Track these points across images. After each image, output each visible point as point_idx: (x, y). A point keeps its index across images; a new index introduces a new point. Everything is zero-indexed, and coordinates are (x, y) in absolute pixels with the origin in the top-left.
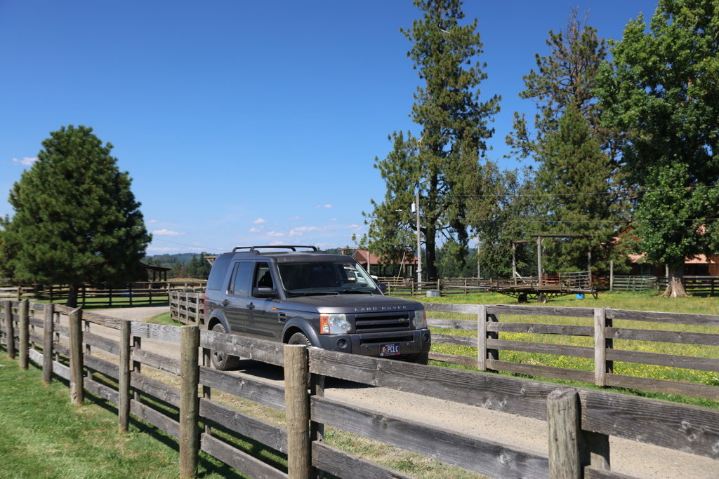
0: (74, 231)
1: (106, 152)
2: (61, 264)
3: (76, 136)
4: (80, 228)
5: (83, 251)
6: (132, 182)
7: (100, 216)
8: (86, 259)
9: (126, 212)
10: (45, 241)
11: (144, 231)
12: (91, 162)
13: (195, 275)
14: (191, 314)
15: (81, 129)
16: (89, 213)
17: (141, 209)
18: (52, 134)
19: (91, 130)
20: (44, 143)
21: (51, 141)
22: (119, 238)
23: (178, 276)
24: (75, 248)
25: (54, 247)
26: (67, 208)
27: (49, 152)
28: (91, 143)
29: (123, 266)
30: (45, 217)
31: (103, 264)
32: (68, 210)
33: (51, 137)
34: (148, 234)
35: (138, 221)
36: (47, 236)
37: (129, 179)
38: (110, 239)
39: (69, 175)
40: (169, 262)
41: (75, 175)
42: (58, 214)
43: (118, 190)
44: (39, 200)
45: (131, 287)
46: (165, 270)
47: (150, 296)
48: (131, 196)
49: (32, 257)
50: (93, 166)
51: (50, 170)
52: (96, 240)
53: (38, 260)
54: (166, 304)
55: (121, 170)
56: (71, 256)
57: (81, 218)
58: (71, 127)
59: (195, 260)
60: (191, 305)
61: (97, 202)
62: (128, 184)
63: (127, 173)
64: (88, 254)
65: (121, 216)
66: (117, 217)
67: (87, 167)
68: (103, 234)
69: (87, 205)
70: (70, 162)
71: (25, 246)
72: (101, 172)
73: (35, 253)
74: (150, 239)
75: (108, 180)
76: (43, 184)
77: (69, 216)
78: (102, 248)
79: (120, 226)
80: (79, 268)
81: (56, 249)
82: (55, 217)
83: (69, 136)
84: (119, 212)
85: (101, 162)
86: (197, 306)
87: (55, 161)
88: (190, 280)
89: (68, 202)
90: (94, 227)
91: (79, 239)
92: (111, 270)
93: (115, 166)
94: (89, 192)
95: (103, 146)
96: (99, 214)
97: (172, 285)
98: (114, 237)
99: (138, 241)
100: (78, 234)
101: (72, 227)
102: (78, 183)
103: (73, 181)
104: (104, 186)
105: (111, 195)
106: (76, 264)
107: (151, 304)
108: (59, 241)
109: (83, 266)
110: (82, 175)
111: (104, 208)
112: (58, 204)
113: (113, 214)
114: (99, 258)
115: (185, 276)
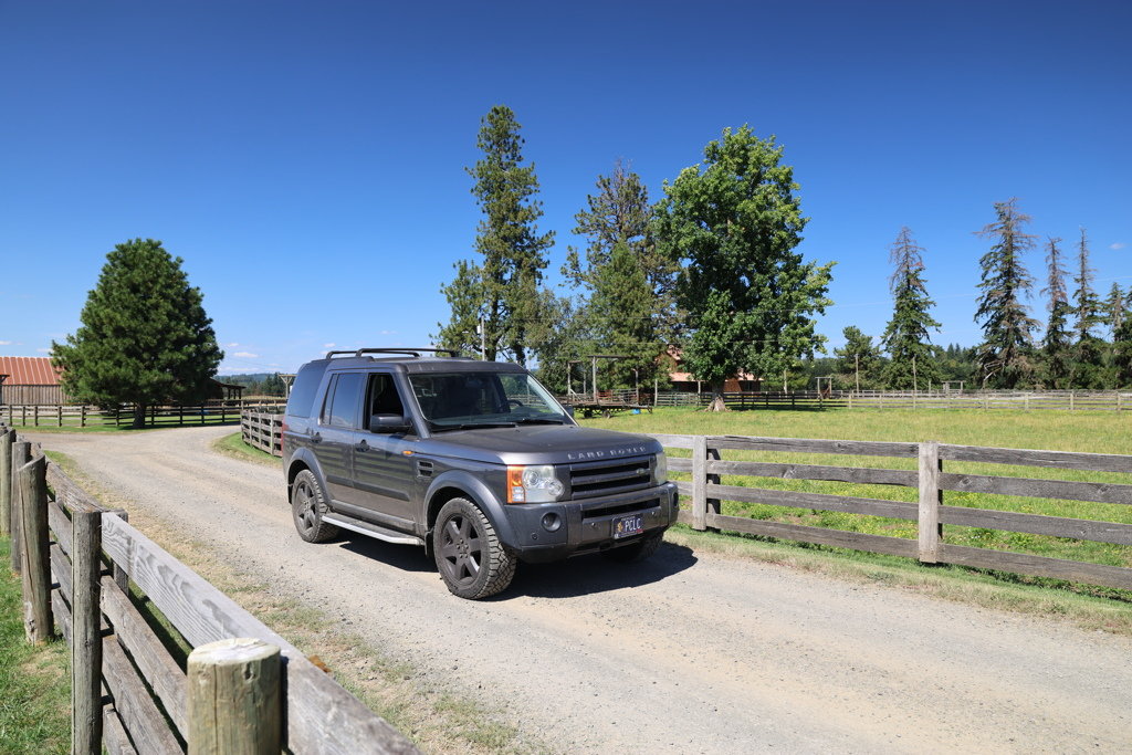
0: (140, 347)
1: (175, 266)
2: (126, 382)
3: (144, 249)
4: (146, 344)
5: (149, 368)
6: (203, 298)
7: (168, 332)
8: (154, 376)
9: (197, 328)
10: (108, 358)
11: (216, 348)
12: (159, 276)
13: (270, 393)
14: (265, 437)
15: (150, 242)
16: (156, 329)
17: (213, 326)
18: (117, 247)
19: (160, 244)
20: (109, 256)
21: (116, 254)
22: (189, 355)
23: (254, 393)
24: (141, 365)
25: (118, 364)
26: (133, 324)
27: (114, 265)
28: (159, 257)
29: (193, 384)
30: (109, 333)
31: (172, 382)
32: (133, 325)
33: (115, 250)
34: (220, 351)
35: (209, 337)
36: (111, 353)
37: (200, 294)
38: (179, 356)
39: (134, 289)
40: (245, 381)
41: (142, 289)
42: (123, 329)
43: (188, 306)
44: (102, 314)
45: (202, 405)
46: (240, 388)
47: (224, 414)
48: (202, 312)
49: (94, 374)
50: (160, 280)
51: (115, 284)
52: (165, 356)
53: (101, 377)
54: (238, 423)
55: (192, 285)
56: (137, 373)
57: (148, 334)
58: (138, 241)
59: (269, 379)
60: (264, 427)
61: (165, 317)
62: (199, 300)
63: (198, 288)
64: (155, 371)
65: (190, 332)
66: (186, 333)
67: (154, 282)
68: (170, 350)
69: (154, 321)
70: (137, 276)
71: (87, 363)
72: (169, 286)
73: (98, 370)
74: (222, 357)
75: (178, 295)
76: (107, 298)
77: (135, 331)
78: (170, 364)
79: (190, 342)
80: (145, 386)
81: (120, 367)
82: (119, 332)
83: (136, 249)
84: (189, 328)
85: (169, 276)
86: (271, 428)
87: (120, 275)
88: (264, 398)
89: (133, 317)
90: (161, 342)
91: (145, 356)
92: (181, 388)
93: (185, 281)
94: (156, 307)
95: (173, 260)
96: (167, 329)
97: (246, 402)
98: (183, 354)
99: (209, 358)
100: (144, 350)
101: (137, 342)
102: (146, 297)
103: (139, 295)
104: (173, 301)
105: (180, 311)
106: (142, 382)
107: (223, 423)
108: (123, 357)
109: (149, 384)
110: (150, 289)
111: (173, 324)
112: (123, 319)
113: (182, 329)
114: (168, 376)
115: (260, 394)
